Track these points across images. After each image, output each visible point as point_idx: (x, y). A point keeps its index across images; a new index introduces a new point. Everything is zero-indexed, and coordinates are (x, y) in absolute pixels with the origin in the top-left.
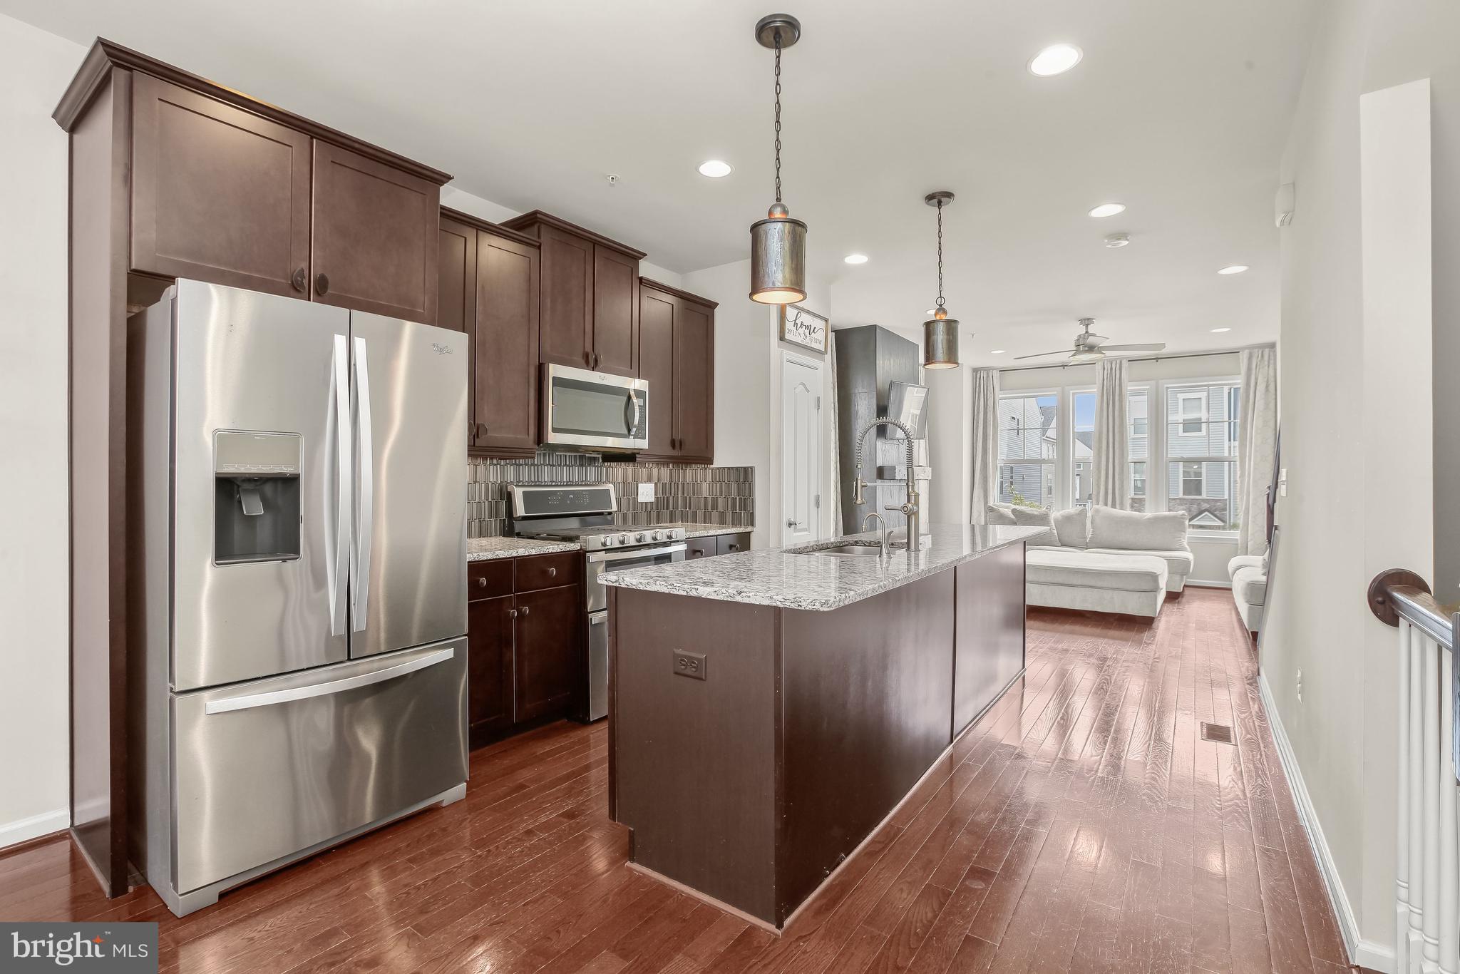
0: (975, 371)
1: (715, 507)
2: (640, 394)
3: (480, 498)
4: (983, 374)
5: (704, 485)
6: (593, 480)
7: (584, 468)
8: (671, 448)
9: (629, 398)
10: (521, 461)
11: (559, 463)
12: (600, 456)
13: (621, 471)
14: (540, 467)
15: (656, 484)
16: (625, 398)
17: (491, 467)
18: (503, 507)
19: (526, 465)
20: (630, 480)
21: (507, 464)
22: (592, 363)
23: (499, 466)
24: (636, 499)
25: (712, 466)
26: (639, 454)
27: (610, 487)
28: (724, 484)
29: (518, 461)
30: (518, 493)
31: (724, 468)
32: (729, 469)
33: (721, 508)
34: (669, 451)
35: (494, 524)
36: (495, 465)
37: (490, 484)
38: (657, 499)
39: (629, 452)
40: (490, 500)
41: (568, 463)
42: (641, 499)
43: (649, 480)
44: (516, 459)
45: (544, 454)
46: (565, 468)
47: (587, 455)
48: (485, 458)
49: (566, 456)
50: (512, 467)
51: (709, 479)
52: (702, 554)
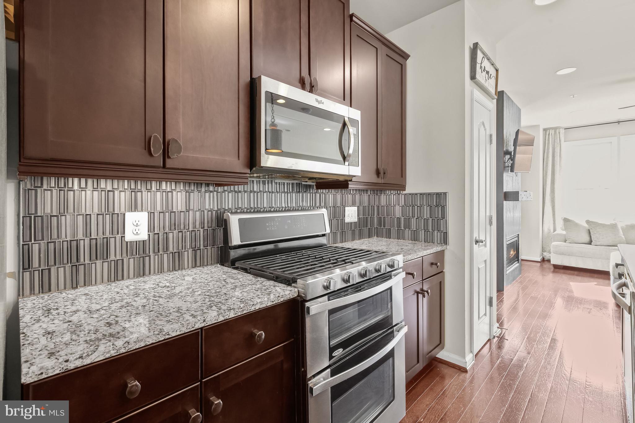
0: (545, 130)
1: (408, 225)
2: (354, 122)
3: (195, 227)
4: (552, 132)
5: (397, 207)
6: (309, 205)
7: (301, 194)
8: (376, 176)
9: (344, 125)
10: (241, 188)
11: (278, 190)
12: (314, 184)
13: (331, 196)
14: (259, 194)
15: (358, 207)
16: (340, 125)
17: (207, 194)
18: (220, 233)
19: (245, 192)
20: (339, 204)
21: (224, 191)
22: (308, 86)
23: (215, 193)
24: (343, 220)
25: (404, 192)
26: (351, 181)
27: (324, 211)
28: (416, 207)
29: (236, 187)
30: (234, 221)
31: (416, 194)
32: (421, 194)
33: (414, 227)
34: (373, 178)
35: (211, 252)
36: (211, 192)
37: (206, 212)
38: (359, 219)
39: (341, 179)
40: (206, 228)
41: (286, 190)
42: (348, 220)
43: (353, 204)
44: (234, 185)
45: (263, 181)
46: (283, 194)
47: (303, 183)
48: (199, 184)
49: (284, 183)
50: (230, 194)
51: (402, 202)
52: (414, 277)
